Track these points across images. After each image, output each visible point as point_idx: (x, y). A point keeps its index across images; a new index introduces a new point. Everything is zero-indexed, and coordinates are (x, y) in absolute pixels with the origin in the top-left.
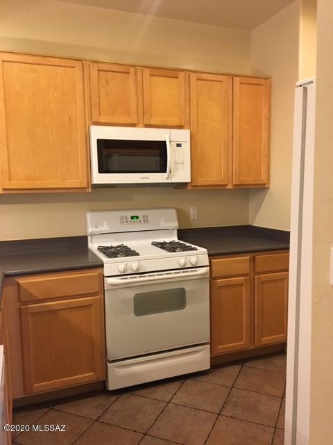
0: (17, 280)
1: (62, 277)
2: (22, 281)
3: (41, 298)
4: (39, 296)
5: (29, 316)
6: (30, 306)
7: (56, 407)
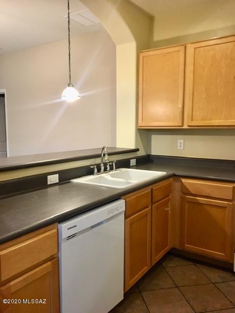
0: (181, 179)
1: (207, 184)
2: (184, 180)
3: (193, 193)
4: (193, 192)
5: (186, 202)
6: (187, 196)
7: (198, 265)
